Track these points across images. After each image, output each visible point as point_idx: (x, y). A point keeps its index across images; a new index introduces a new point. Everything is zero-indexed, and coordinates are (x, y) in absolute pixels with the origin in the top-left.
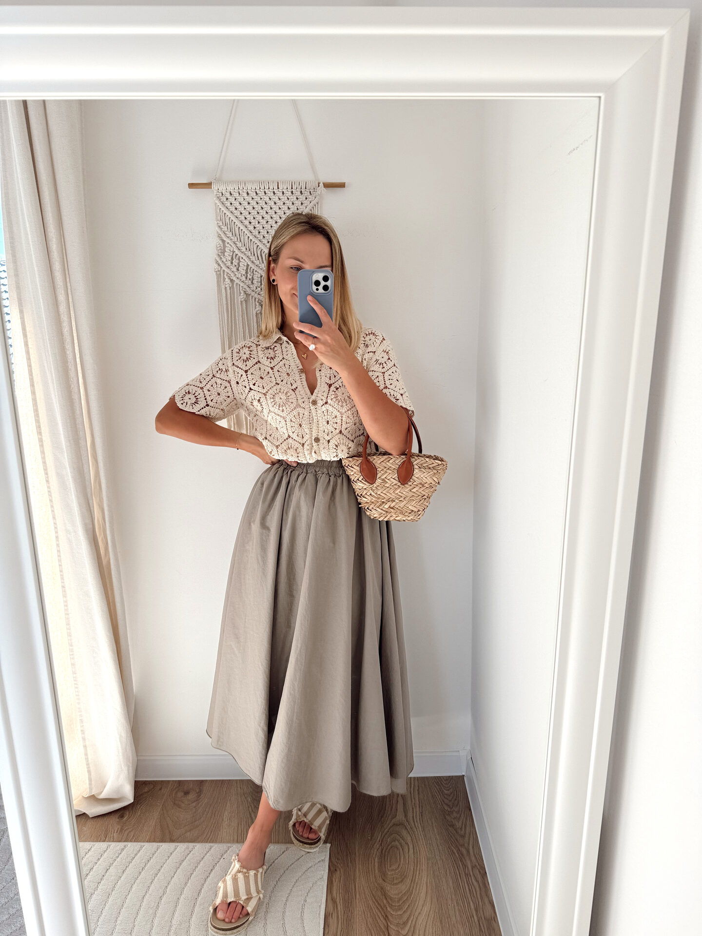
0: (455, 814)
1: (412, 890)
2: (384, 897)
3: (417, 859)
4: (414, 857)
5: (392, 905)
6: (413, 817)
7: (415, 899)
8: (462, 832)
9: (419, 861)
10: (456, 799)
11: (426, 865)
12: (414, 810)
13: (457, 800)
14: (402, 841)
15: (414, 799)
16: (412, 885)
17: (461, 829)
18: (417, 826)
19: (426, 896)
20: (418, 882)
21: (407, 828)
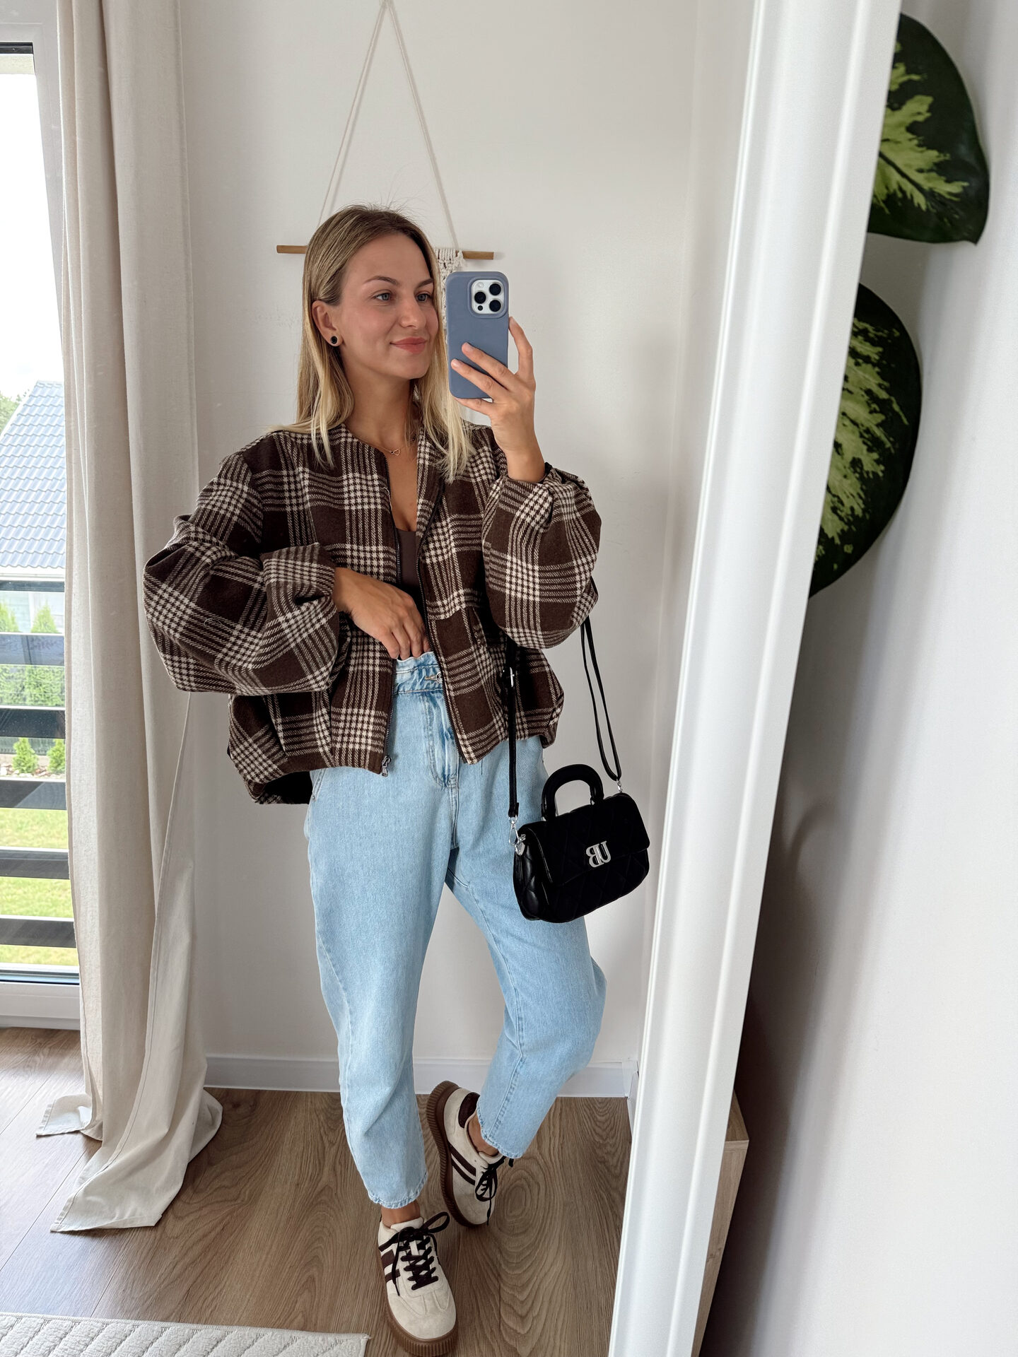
0: (609, 1148)
1: (539, 1243)
2: (497, 1250)
3: (550, 1203)
4: (545, 1200)
5: (508, 1262)
6: (550, 1150)
7: (541, 1256)
8: (616, 1171)
9: (551, 1205)
10: (611, 1129)
11: (562, 1211)
12: (552, 1142)
13: (614, 1130)
14: (531, 1180)
15: (554, 1126)
16: (538, 1239)
17: (616, 1167)
18: (553, 1161)
19: (557, 1252)
20: (547, 1235)
21: (540, 1162)
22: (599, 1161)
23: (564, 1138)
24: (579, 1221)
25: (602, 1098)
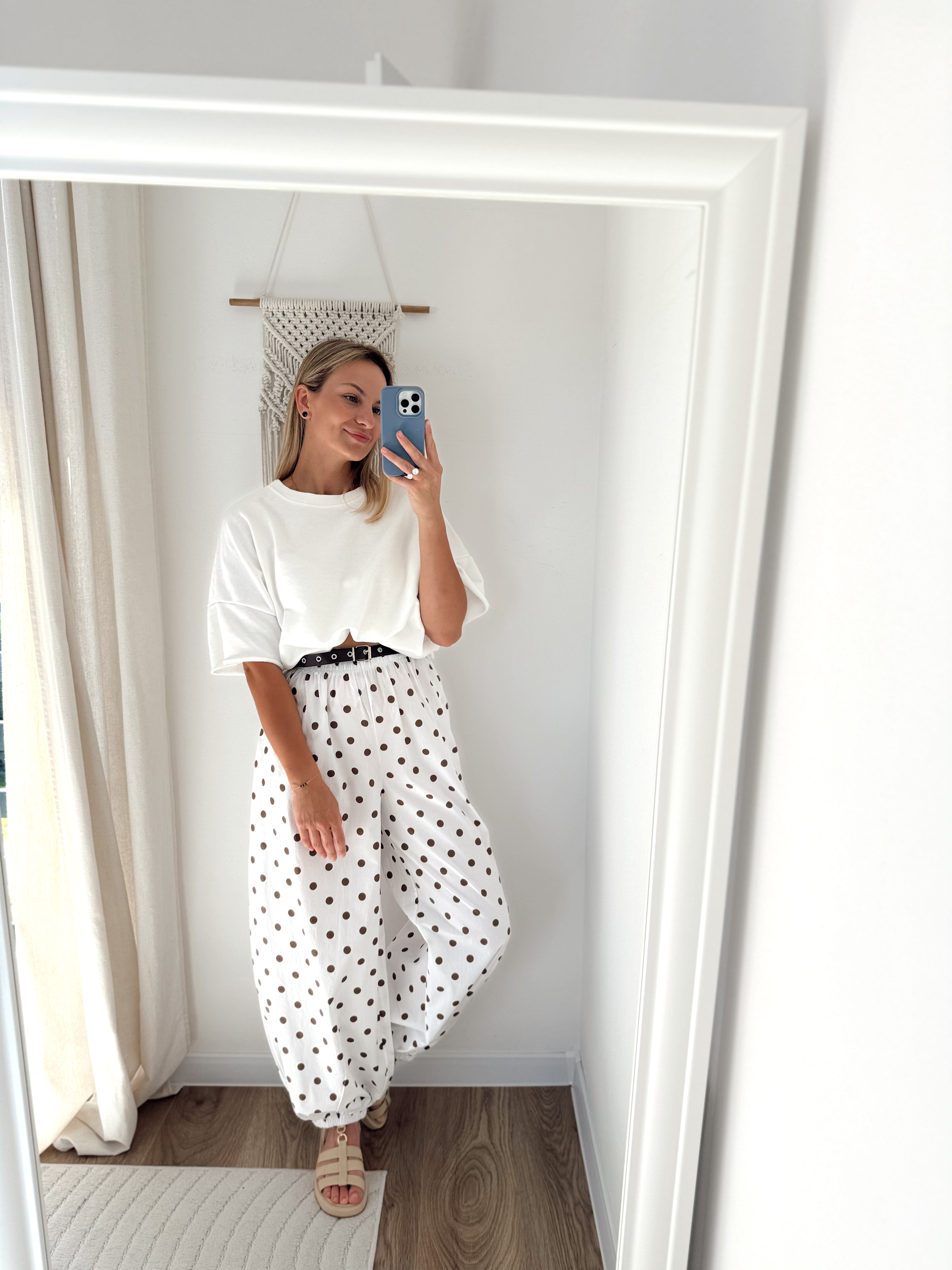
1: (493, 1232)
2: (454, 1241)
3: (502, 1193)
4: (498, 1189)
5: (464, 1252)
6: (500, 1136)
7: (495, 1246)
8: (564, 1159)
10: (558, 1117)
11: (513, 1201)
12: (503, 1131)
13: (560, 1118)
14: (484, 1169)
15: (503, 1115)
16: (493, 1226)
17: (563, 1155)
18: (504, 1150)
19: (511, 1240)
20: (501, 1223)
21: (492, 1152)
22: (548, 1151)
23: (513, 1126)
24: (530, 1209)
25: (547, 1087)
